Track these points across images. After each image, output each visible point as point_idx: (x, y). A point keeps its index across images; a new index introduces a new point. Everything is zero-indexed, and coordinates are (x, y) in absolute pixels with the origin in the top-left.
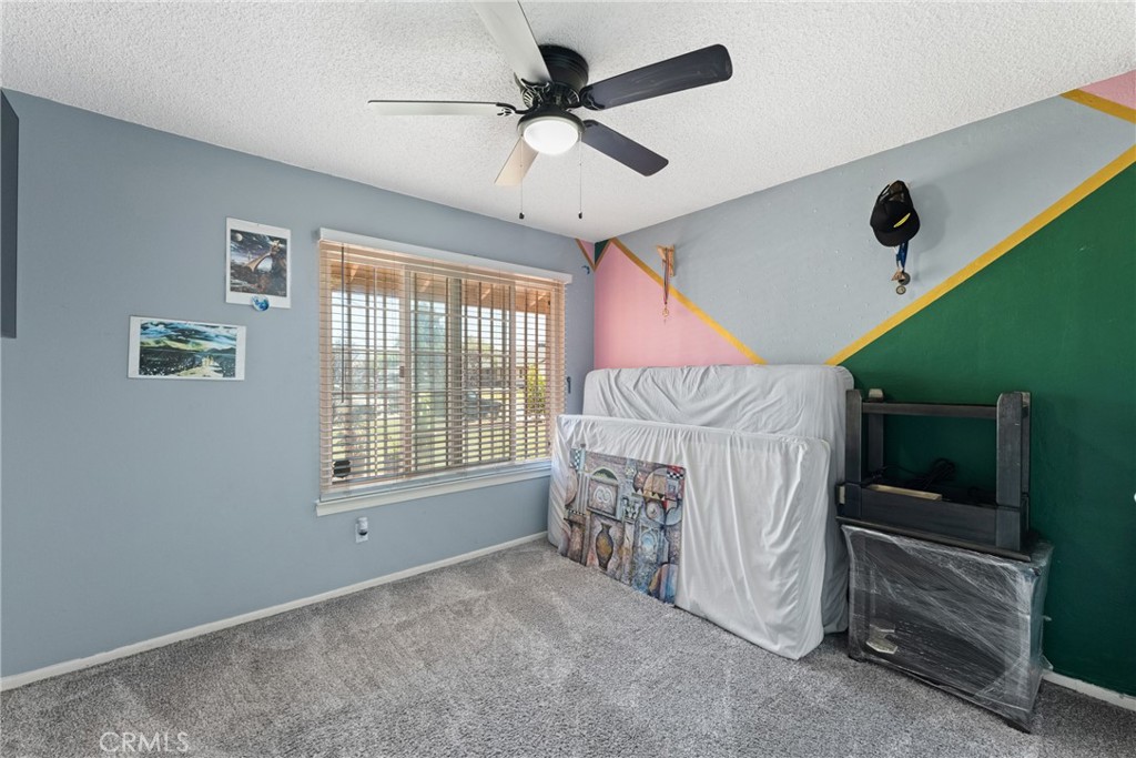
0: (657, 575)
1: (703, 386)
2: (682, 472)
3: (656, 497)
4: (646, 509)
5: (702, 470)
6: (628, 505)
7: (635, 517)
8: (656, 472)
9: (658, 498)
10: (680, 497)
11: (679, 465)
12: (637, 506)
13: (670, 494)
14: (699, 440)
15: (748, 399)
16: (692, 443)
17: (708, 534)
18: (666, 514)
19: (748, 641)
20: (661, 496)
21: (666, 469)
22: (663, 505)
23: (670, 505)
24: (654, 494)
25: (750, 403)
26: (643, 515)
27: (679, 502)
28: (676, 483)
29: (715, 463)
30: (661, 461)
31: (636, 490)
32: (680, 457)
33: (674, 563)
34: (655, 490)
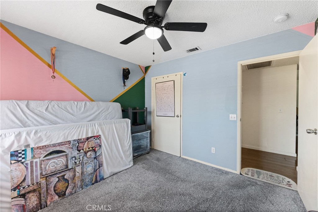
0: (95, 176)
1: (86, 108)
2: (100, 136)
3: (91, 149)
4: (86, 156)
5: (107, 133)
6: (76, 159)
7: (81, 162)
8: (89, 140)
9: (92, 149)
10: (100, 144)
11: (98, 135)
12: (81, 157)
13: (96, 145)
14: (104, 125)
15: (103, 111)
16: (102, 126)
17: (111, 151)
18: (96, 153)
19: (125, 170)
20: (92, 148)
21: (93, 138)
22: (94, 150)
23: (97, 149)
24: (89, 148)
25: (104, 112)
26: (85, 158)
27: (100, 146)
28: (98, 141)
29: (110, 130)
30: (90, 136)
31: (79, 151)
32: (98, 132)
33: (101, 166)
34: (89, 147)
